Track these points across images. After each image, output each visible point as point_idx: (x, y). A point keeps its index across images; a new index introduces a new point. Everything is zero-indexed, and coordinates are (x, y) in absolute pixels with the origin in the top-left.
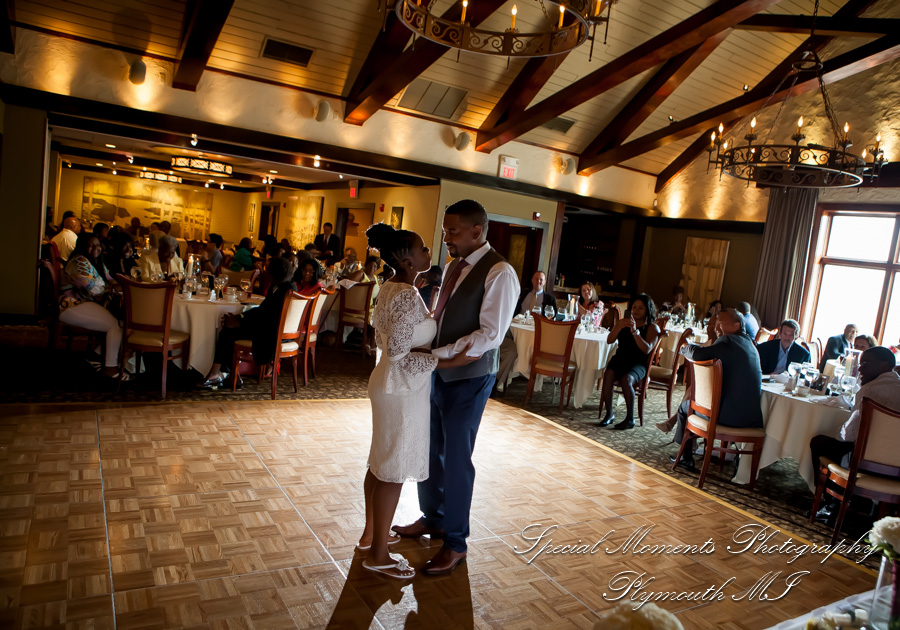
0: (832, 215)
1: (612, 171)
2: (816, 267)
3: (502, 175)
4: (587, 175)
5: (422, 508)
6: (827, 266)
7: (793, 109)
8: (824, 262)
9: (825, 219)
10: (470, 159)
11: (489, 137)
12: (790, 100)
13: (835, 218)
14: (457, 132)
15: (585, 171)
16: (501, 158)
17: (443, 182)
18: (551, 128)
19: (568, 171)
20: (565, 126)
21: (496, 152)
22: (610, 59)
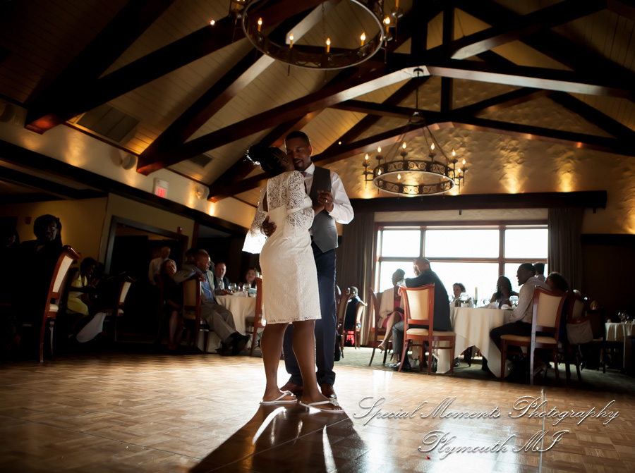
0: (382, 230)
1: (229, 200)
2: (377, 263)
3: (156, 193)
4: (214, 201)
5: (289, 372)
6: (382, 263)
7: (351, 165)
8: (381, 259)
9: (379, 232)
10: (132, 178)
11: (148, 162)
12: (350, 159)
13: (384, 232)
14: (124, 154)
15: (213, 198)
16: (155, 181)
17: (111, 195)
18: (194, 162)
19: (203, 197)
20: (204, 162)
21: (152, 175)
22: (249, 116)
